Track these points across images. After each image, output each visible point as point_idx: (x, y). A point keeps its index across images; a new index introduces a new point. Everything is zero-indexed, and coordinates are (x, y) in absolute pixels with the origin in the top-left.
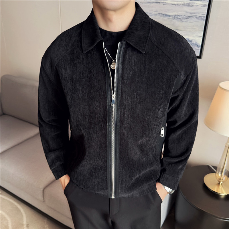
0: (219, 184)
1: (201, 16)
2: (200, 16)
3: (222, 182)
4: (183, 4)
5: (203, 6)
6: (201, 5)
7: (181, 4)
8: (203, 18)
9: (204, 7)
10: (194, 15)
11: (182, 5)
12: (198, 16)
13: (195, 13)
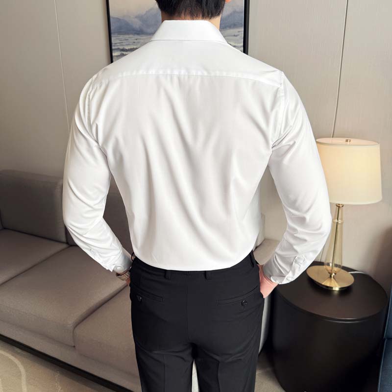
0: (331, 276)
3: (334, 274)
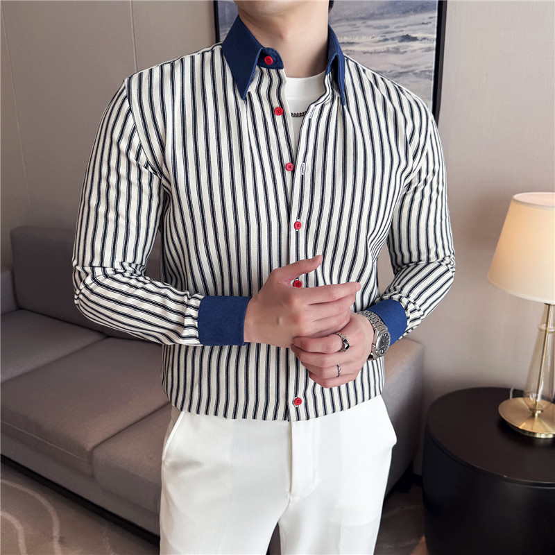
1: (424, 71)
2: (422, 71)
3: (539, 412)
4: (386, 49)
5: (426, 51)
6: (422, 48)
7: (383, 51)
8: (427, 73)
9: (427, 53)
10: (411, 69)
11: (385, 52)
12: (417, 71)
13: (411, 66)
